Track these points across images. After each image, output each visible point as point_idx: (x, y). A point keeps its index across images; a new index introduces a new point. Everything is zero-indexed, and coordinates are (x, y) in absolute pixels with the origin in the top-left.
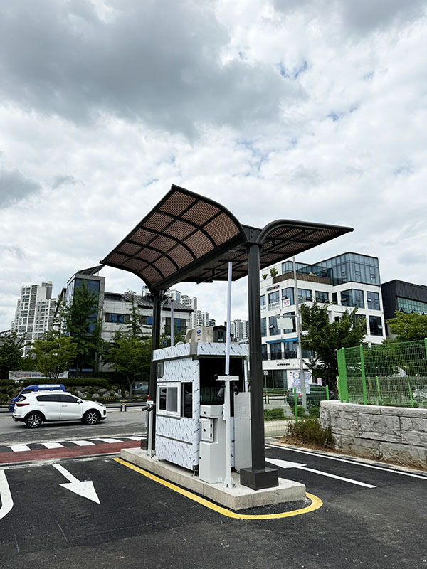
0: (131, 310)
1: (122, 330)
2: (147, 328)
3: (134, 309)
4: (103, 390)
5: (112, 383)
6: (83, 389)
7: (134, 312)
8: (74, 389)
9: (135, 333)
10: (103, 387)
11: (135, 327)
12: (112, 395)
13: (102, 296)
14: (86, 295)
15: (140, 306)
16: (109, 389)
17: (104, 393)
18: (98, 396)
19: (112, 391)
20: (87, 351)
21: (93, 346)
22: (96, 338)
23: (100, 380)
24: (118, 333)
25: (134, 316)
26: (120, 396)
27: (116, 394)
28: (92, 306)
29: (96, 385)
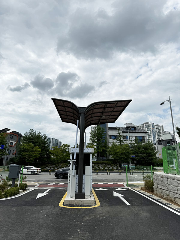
0: (118, 134)
1: (115, 142)
2: (126, 141)
3: (119, 133)
4: (109, 166)
5: (113, 163)
6: (101, 165)
7: (119, 134)
8: (99, 165)
9: (121, 143)
10: (110, 165)
11: (121, 141)
12: (113, 168)
13: (108, 129)
14: (100, 129)
15: (123, 132)
16: (112, 166)
17: (110, 167)
18: (107, 168)
19: (113, 167)
20: (102, 150)
21: (104, 148)
22: (105, 145)
23: (108, 162)
24: (113, 143)
25: (120, 136)
26: (116, 169)
27: (114, 168)
28: (103, 133)
29: (107, 164)
